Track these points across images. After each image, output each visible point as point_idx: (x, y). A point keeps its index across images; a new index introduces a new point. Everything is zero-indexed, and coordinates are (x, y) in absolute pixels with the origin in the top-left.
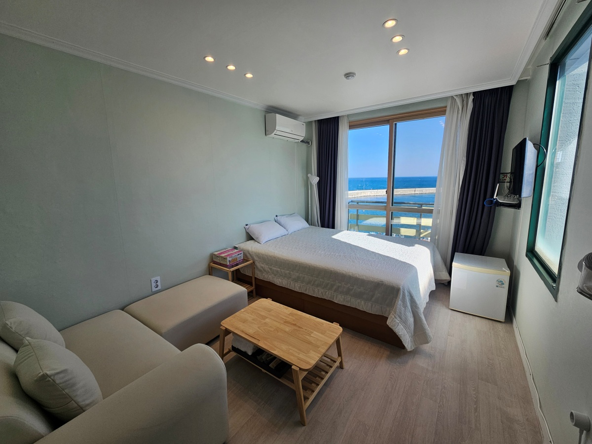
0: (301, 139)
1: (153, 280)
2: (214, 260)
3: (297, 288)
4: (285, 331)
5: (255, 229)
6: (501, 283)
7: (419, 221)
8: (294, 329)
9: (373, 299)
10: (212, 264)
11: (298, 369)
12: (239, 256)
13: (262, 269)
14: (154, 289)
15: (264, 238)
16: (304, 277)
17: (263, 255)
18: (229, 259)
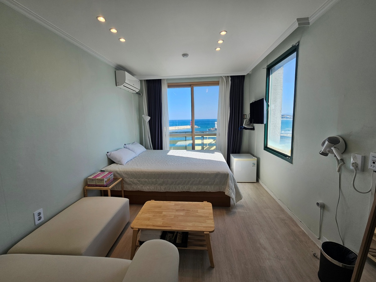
0: (137, 91)
1: (36, 213)
2: (89, 183)
3: (163, 189)
4: (181, 215)
5: (116, 155)
6: (254, 164)
7: (203, 141)
8: (186, 212)
9: (215, 183)
10: (87, 187)
11: (208, 233)
12: (111, 176)
13: (131, 183)
14: (37, 222)
15: (124, 161)
16: (168, 181)
17: (131, 172)
18: (105, 180)
